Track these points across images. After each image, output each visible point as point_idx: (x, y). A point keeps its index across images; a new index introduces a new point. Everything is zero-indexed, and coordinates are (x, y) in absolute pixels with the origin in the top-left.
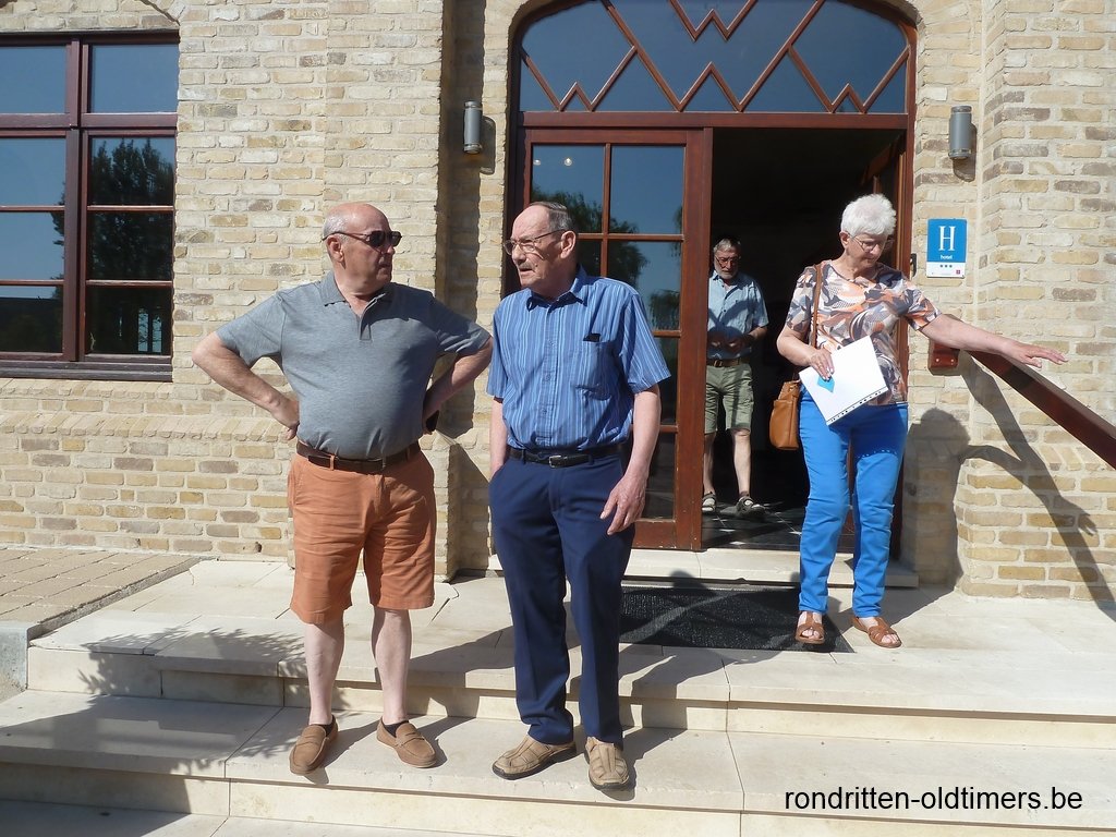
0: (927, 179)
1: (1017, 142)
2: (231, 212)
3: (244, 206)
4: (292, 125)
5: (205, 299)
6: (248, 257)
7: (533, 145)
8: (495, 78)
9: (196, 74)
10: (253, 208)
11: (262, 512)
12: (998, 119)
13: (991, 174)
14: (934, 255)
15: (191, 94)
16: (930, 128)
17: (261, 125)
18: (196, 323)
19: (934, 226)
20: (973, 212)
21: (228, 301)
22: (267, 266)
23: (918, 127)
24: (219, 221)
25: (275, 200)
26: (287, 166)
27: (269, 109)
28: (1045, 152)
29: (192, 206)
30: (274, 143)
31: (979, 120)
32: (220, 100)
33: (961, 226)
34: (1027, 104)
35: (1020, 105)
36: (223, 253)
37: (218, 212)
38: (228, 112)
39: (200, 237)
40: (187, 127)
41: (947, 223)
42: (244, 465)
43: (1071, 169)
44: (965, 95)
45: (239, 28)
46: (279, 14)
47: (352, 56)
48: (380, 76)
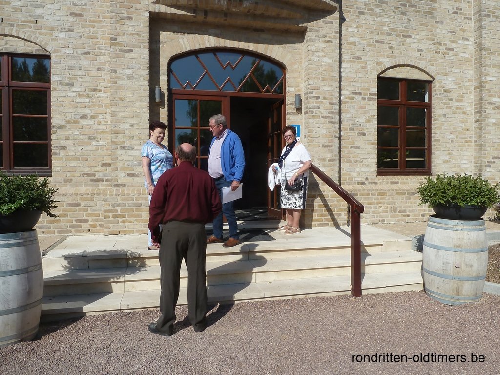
0: (289, 113)
1: (312, 105)
2: (73, 118)
3: (78, 117)
4: (95, 90)
5: (64, 148)
6: (80, 134)
7: (175, 99)
8: (163, 78)
9: (58, 71)
10: (81, 118)
11: (90, 219)
12: (307, 98)
13: (306, 113)
15: (56, 78)
16: (290, 99)
17: (83, 90)
18: (61, 156)
20: (302, 122)
21: (73, 149)
22: (87, 137)
23: (287, 98)
24: (68, 122)
25: (89, 115)
26: (93, 104)
27: (86, 85)
28: (319, 108)
29: (58, 116)
30: (88, 96)
31: (303, 97)
32: (67, 80)
33: (299, 126)
34: (314, 95)
35: (313, 95)
36: (70, 132)
37: (68, 119)
38: (71, 85)
39: (61, 127)
40: (55, 89)
42: (83, 204)
43: (325, 112)
44: (299, 91)
45: (74, 57)
46: (89, 53)
47: (119, 71)
48: (129, 78)
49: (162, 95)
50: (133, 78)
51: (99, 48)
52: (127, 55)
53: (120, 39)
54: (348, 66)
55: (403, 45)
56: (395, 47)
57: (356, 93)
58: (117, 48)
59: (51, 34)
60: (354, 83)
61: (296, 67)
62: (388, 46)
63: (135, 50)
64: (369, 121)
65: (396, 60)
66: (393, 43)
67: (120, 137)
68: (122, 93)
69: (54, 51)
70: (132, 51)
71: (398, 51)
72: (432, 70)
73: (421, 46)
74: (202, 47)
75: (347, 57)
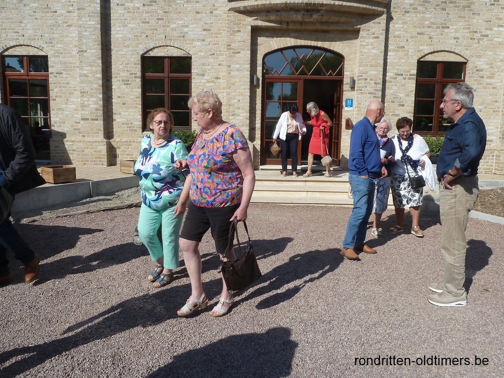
1: (361, 85)
4: (217, 78)
7: (267, 82)
8: (259, 69)
9: (196, 67)
12: (359, 80)
13: (357, 91)
14: (346, 106)
15: (195, 71)
16: (346, 80)
17: (210, 78)
19: (347, 100)
20: (354, 98)
23: (344, 80)
27: (212, 75)
28: (366, 87)
30: (213, 82)
31: (356, 79)
32: (201, 72)
33: (352, 100)
34: (363, 77)
38: (203, 75)
40: (194, 78)
41: (349, 99)
43: (371, 90)
44: (353, 74)
45: (205, 57)
46: (214, 54)
47: (232, 66)
48: (238, 70)
49: (258, 80)
50: (240, 70)
51: (220, 51)
52: (237, 55)
53: (233, 45)
54: (393, 54)
55: (441, 35)
56: (434, 37)
57: (399, 75)
58: (231, 51)
59: (192, 44)
60: (397, 67)
61: (352, 57)
62: (428, 36)
63: (242, 52)
64: (408, 95)
65: (434, 48)
66: (433, 34)
67: (232, 108)
68: (233, 80)
69: (194, 54)
70: (240, 52)
71: (436, 40)
72: (467, 54)
73: (458, 35)
74: (286, 46)
75: (392, 47)
